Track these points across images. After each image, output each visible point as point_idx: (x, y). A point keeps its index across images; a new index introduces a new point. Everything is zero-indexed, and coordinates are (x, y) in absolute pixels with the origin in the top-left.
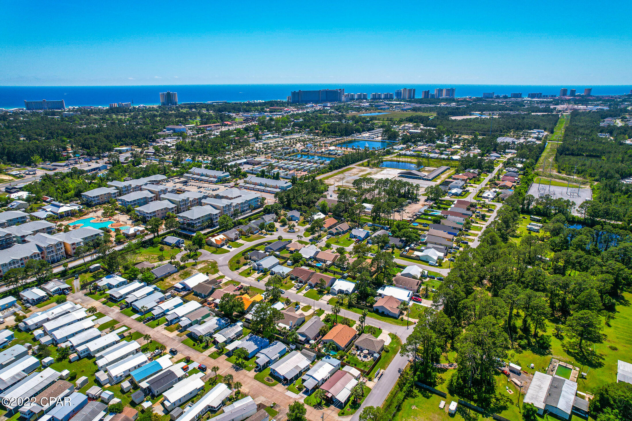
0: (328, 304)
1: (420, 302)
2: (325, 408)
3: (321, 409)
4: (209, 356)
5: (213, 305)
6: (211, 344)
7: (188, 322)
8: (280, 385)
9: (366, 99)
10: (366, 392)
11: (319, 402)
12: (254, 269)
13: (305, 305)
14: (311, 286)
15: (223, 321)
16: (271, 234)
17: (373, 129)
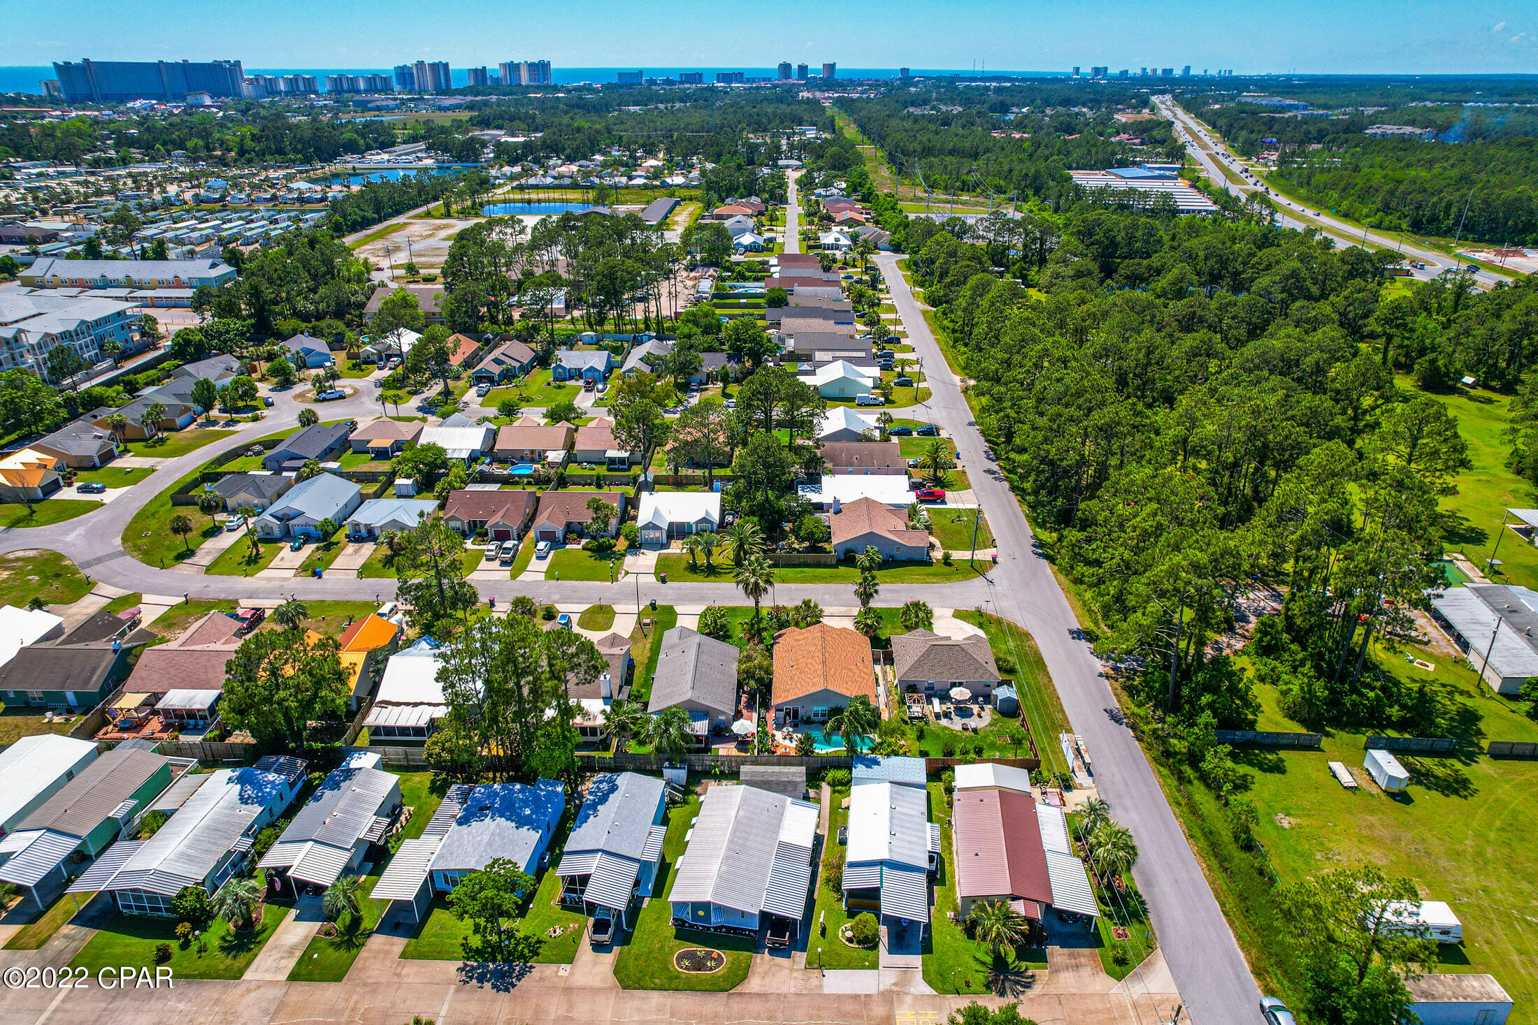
1: (943, 502)
2: (1040, 973)
3: (1028, 986)
4: (294, 977)
5: (155, 724)
6: (264, 913)
7: (59, 849)
8: (763, 960)
9: (316, 92)
11: (989, 960)
12: (269, 539)
13: (585, 607)
14: (555, 542)
15: (271, 777)
16: (255, 419)
17: (393, 144)
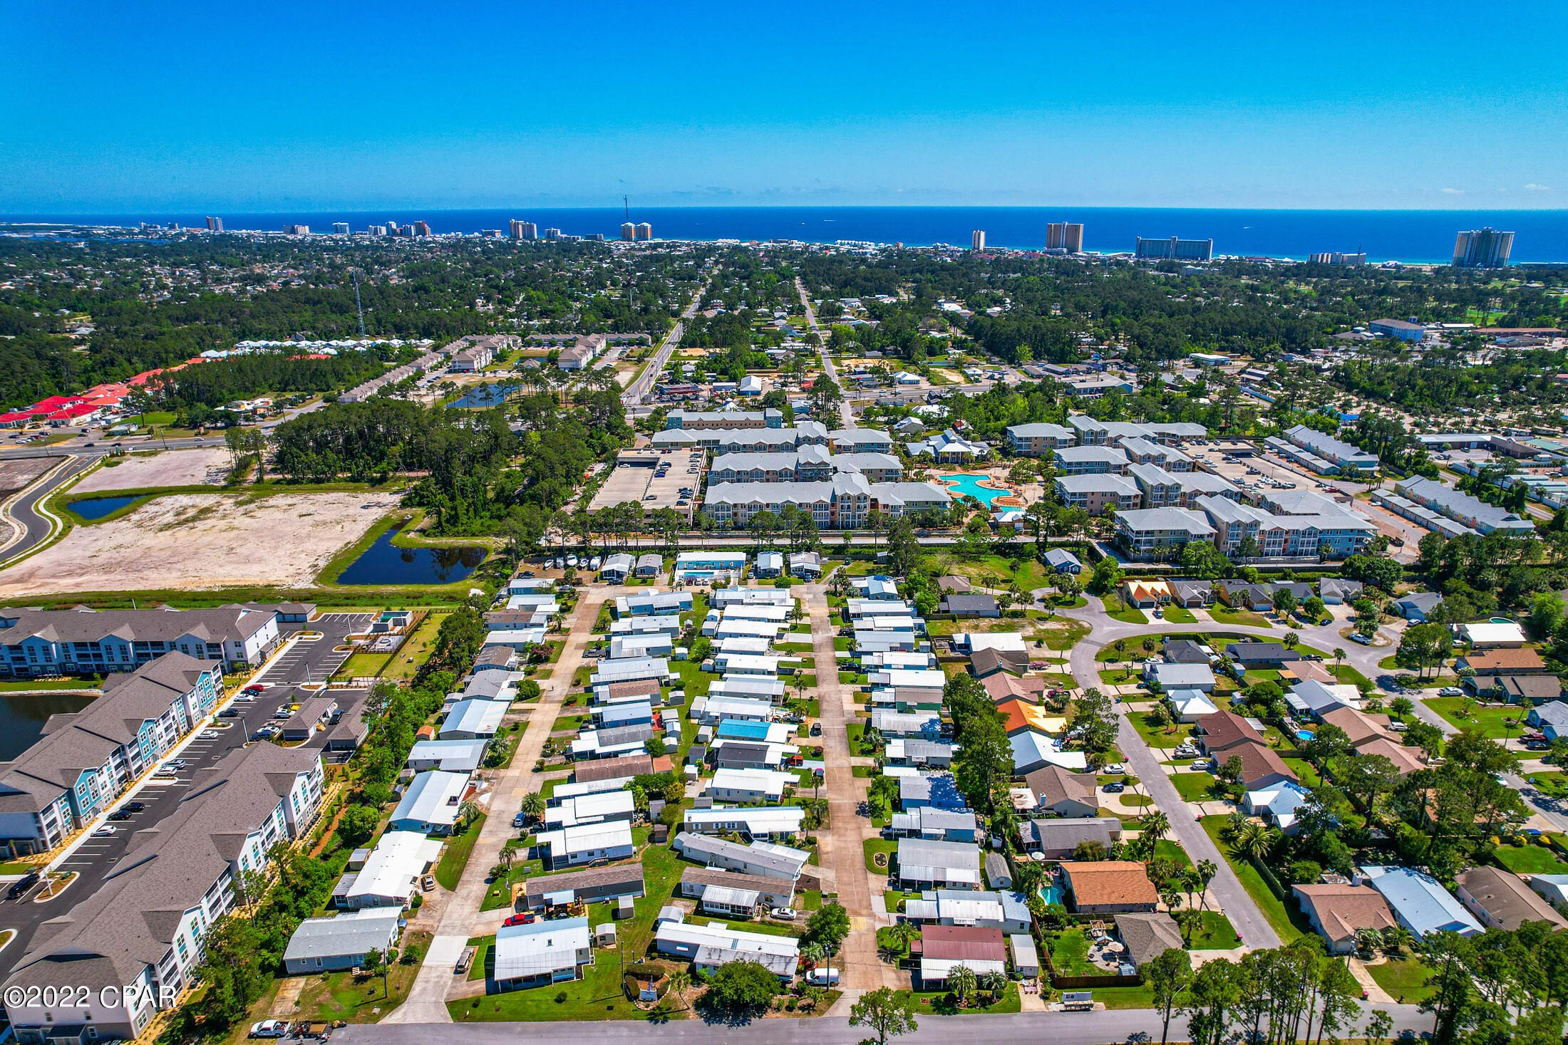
0: (1199, 819)
2: (894, 966)
3: (885, 961)
4: (854, 767)
7: (888, 699)
8: (885, 879)
10: (1004, 1006)
11: (898, 948)
12: (1141, 676)
13: (1144, 793)
14: (1212, 768)
15: (939, 728)
16: (1296, 627)
